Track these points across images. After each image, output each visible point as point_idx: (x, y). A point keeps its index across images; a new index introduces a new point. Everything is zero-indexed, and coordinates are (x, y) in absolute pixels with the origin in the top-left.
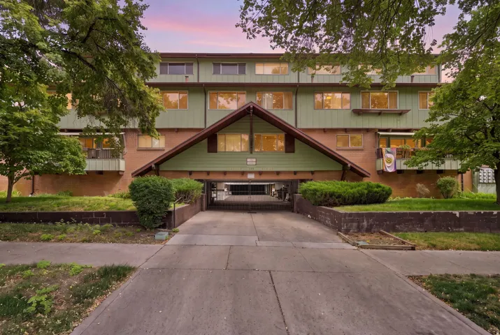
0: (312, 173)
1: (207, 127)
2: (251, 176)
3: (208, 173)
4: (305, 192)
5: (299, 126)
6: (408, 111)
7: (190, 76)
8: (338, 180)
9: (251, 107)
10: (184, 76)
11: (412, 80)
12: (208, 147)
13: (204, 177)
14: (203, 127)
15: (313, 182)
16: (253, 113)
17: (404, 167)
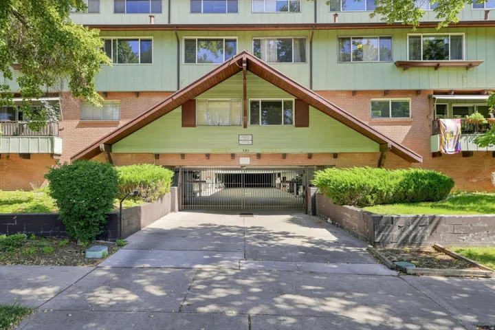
0: (335, 156)
1: (181, 89)
2: (245, 161)
3: (183, 156)
4: (324, 184)
5: (315, 88)
6: (480, 63)
7: (157, 15)
8: (373, 166)
9: (244, 59)
10: (148, 15)
11: (486, 17)
12: (183, 119)
13: (177, 162)
14: (174, 88)
15: (335, 170)
16: (248, 68)
17: (473, 147)
